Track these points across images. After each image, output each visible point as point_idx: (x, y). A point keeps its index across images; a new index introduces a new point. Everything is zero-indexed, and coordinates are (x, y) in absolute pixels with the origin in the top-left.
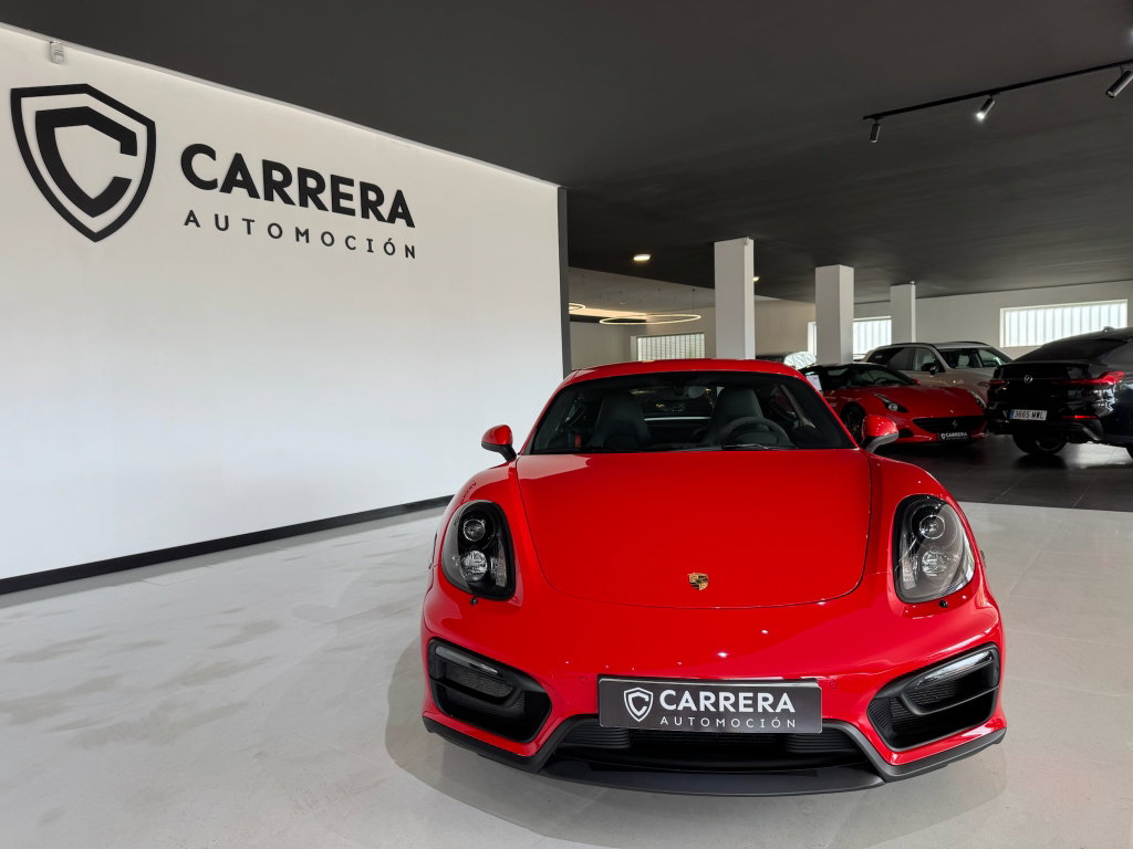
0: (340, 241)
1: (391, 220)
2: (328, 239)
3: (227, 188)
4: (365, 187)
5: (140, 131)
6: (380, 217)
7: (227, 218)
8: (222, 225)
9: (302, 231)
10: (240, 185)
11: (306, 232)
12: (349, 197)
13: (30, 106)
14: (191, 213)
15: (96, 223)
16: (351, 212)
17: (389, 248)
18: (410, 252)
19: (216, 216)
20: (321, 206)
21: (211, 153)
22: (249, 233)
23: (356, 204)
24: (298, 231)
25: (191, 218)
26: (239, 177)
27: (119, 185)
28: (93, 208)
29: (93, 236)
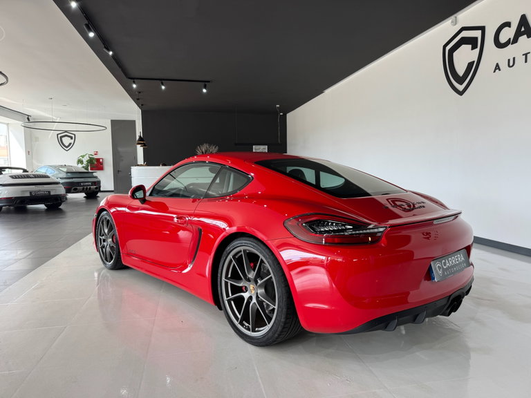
3: (515, 40)
5: (478, 34)
7: (514, 58)
8: (511, 64)
10: (522, 34)
13: (448, 48)
14: (497, 65)
15: (460, 88)
19: (509, 60)
21: (508, 24)
22: (526, 62)
25: (497, 67)
26: (523, 29)
27: (470, 65)
28: (461, 81)
29: (461, 93)
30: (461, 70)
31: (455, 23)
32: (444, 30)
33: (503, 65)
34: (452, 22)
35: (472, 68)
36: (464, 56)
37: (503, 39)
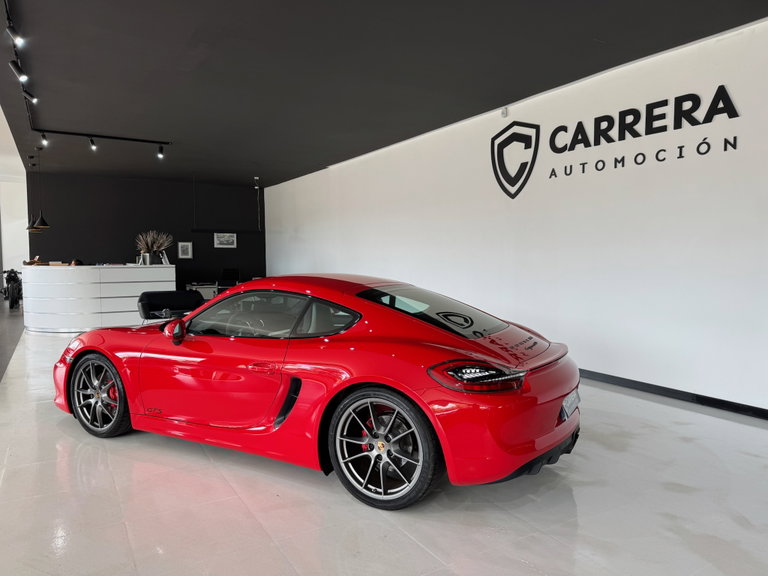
0: (651, 157)
1: (708, 119)
2: (640, 159)
3: (572, 148)
4: (679, 101)
5: (531, 132)
6: (694, 122)
7: (571, 167)
8: (568, 172)
9: (619, 159)
10: (579, 142)
11: (623, 159)
12: (662, 116)
13: (497, 142)
14: (553, 170)
15: (513, 190)
16: (664, 129)
17: (704, 148)
18: (731, 144)
19: (566, 168)
20: (636, 134)
21: (564, 129)
22: (583, 172)
23: (669, 121)
24: (616, 160)
25: (553, 173)
26: (580, 137)
27: (523, 166)
28: (513, 182)
29: (513, 196)
30: (513, 171)
31: (505, 114)
32: (492, 121)
33: (560, 172)
34: (503, 113)
35: (526, 169)
36: (516, 155)
37: (559, 143)
